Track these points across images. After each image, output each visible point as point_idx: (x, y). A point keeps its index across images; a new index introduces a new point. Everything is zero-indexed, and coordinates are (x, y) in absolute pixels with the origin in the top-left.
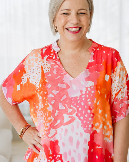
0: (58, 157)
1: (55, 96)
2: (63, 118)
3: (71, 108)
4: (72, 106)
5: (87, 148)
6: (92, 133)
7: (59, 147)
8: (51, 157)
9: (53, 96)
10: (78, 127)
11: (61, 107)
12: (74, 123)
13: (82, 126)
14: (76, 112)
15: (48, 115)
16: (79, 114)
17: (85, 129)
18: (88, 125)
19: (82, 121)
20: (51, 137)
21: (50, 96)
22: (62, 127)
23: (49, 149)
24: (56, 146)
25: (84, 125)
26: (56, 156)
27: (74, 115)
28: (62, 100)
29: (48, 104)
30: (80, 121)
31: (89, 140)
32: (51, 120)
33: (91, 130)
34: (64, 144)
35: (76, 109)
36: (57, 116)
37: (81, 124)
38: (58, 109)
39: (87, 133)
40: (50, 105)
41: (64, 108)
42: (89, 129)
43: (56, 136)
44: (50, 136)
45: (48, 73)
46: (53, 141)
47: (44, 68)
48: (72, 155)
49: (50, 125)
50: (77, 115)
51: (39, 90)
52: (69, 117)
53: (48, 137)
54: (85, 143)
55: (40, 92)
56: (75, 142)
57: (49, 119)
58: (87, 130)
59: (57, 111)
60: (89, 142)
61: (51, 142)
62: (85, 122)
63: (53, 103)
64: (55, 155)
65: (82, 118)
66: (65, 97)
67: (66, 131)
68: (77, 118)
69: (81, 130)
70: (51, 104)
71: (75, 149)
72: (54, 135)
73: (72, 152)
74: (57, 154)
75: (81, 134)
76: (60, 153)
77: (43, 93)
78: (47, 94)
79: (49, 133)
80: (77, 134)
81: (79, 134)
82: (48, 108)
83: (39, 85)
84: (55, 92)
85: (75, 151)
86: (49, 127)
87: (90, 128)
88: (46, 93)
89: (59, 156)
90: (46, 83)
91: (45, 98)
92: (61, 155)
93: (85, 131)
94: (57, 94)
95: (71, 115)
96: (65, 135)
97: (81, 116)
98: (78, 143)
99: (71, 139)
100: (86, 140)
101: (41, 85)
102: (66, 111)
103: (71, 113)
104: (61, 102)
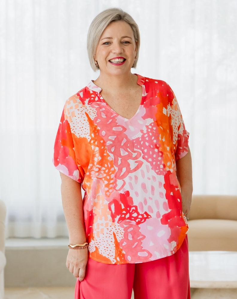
0: (133, 210)
1: (113, 142)
2: (129, 165)
3: (135, 152)
4: (135, 150)
5: (164, 191)
6: (166, 174)
7: (131, 199)
8: (124, 212)
9: (111, 143)
10: (148, 171)
11: (123, 153)
12: (143, 167)
13: (152, 169)
14: (142, 155)
15: (110, 166)
16: (146, 157)
17: (157, 171)
18: (159, 166)
19: (151, 163)
20: (120, 190)
21: (109, 143)
22: (130, 174)
23: (121, 203)
24: (128, 198)
25: (155, 167)
26: (130, 209)
27: (141, 159)
28: (122, 144)
29: (108, 154)
30: (149, 164)
31: (164, 182)
32: (115, 170)
33: (164, 171)
34: (137, 194)
35: (141, 152)
36: (121, 164)
37: (150, 167)
38: (120, 156)
39: (160, 174)
40: (110, 154)
41: (127, 153)
42: (161, 170)
43: (124, 187)
44: (117, 188)
45: (96, 119)
46: (123, 193)
47: (89, 114)
48: (148, 204)
49: (115, 176)
50: (144, 158)
51: (92, 142)
52: (136, 162)
53: (116, 190)
54: (160, 187)
55: (94, 142)
56: (149, 189)
57: (112, 169)
58: (160, 171)
59: (120, 159)
60: (164, 185)
61: (121, 195)
62: (154, 163)
63: (113, 150)
64: (128, 209)
65: (150, 160)
66: (125, 140)
67: (136, 178)
68: (144, 161)
69: (153, 173)
70: (112, 153)
71: (151, 196)
72: (123, 186)
73: (148, 200)
74: (130, 207)
75: (154, 178)
76: (134, 205)
77: (99, 142)
78: (104, 142)
79: (116, 185)
80: (149, 179)
81: (151, 178)
82: (109, 158)
83: (91, 135)
84: (112, 138)
85: (150, 198)
86: (115, 178)
87: (162, 168)
88: (102, 141)
89: (134, 208)
90: (98, 131)
91: (103, 147)
92: (136, 207)
93: (157, 173)
94: (115, 139)
95: (137, 159)
96: (136, 183)
97: (149, 158)
98: (153, 188)
99: (144, 186)
100: (160, 183)
101: (93, 135)
102: (130, 156)
103: (136, 158)
104: (122, 147)
